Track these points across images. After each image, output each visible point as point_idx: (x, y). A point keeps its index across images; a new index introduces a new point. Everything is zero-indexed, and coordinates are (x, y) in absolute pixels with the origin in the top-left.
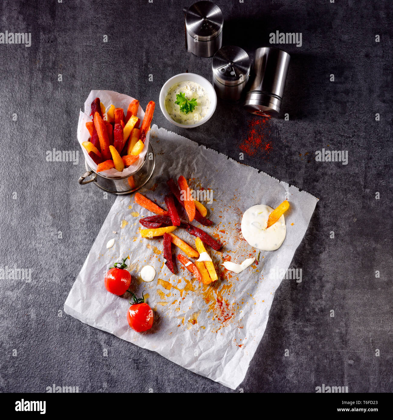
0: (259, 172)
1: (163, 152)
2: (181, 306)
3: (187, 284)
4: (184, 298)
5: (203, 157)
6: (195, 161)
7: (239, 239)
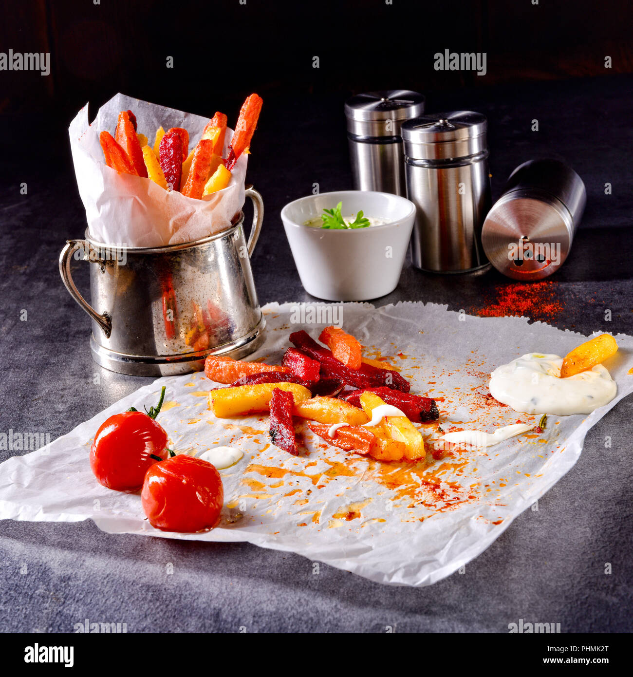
0: (530, 322)
1: (288, 326)
2: (311, 497)
3: (332, 466)
4: (323, 486)
5: (388, 317)
6: (366, 323)
7: (485, 406)
